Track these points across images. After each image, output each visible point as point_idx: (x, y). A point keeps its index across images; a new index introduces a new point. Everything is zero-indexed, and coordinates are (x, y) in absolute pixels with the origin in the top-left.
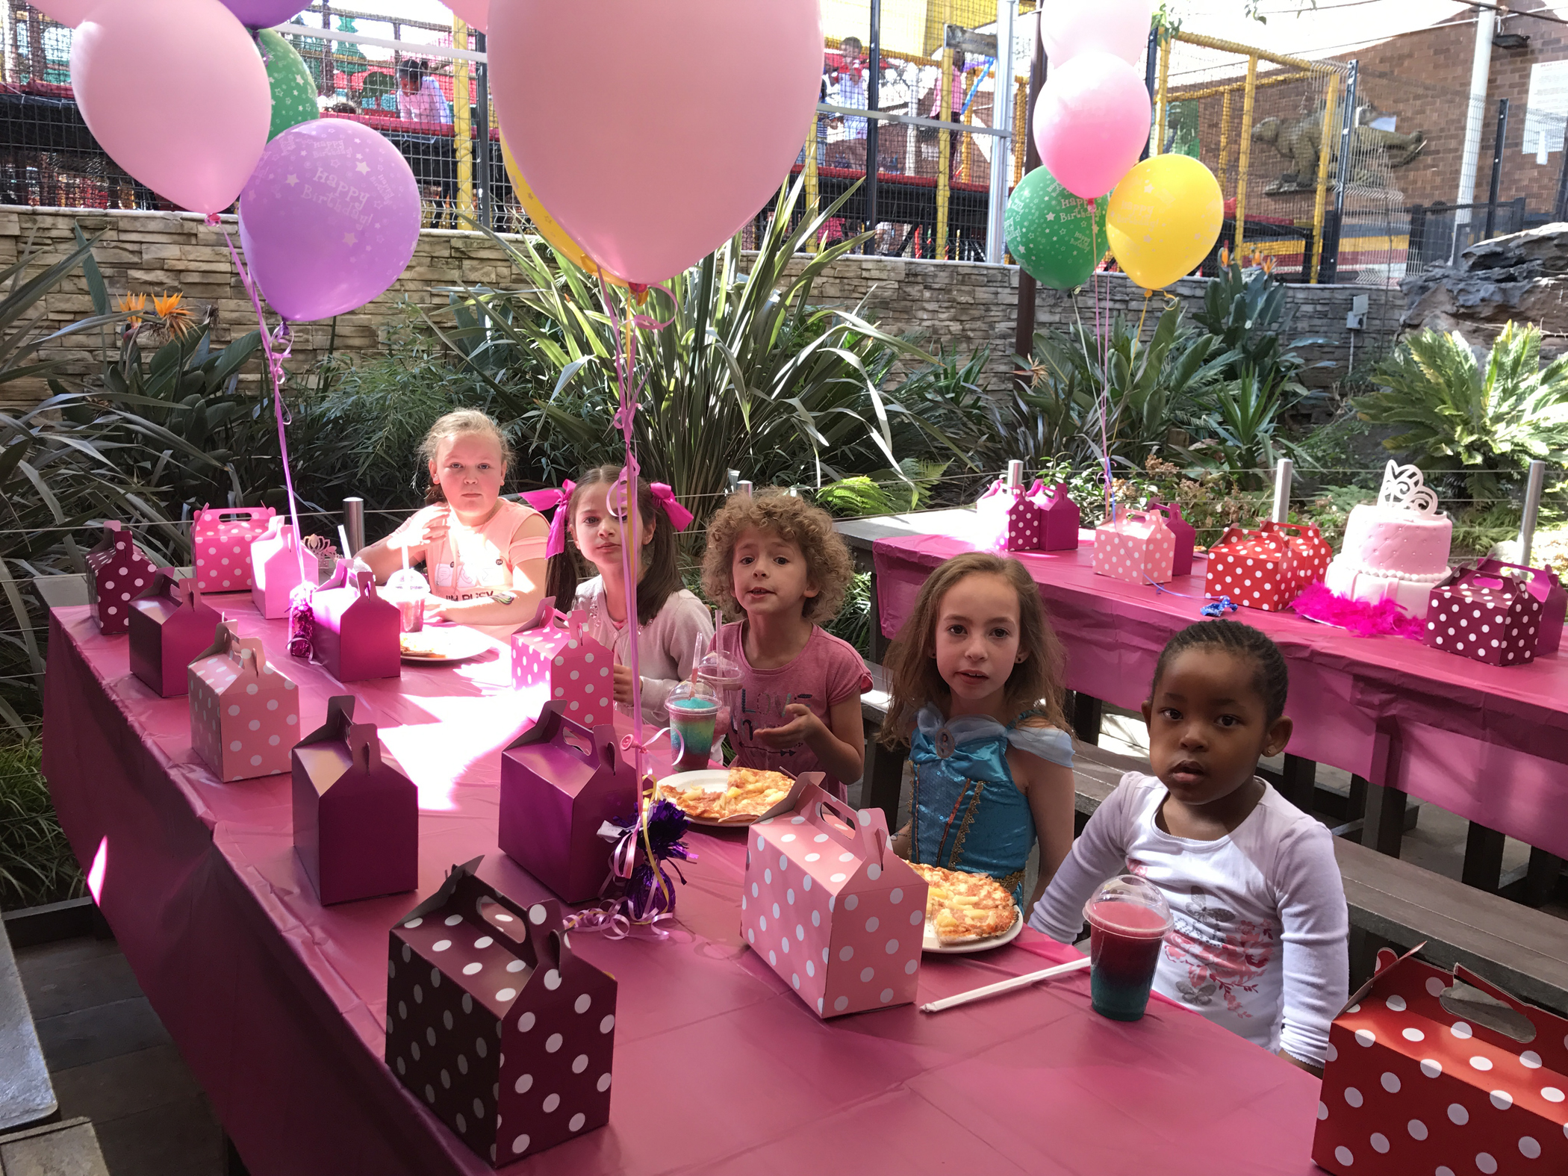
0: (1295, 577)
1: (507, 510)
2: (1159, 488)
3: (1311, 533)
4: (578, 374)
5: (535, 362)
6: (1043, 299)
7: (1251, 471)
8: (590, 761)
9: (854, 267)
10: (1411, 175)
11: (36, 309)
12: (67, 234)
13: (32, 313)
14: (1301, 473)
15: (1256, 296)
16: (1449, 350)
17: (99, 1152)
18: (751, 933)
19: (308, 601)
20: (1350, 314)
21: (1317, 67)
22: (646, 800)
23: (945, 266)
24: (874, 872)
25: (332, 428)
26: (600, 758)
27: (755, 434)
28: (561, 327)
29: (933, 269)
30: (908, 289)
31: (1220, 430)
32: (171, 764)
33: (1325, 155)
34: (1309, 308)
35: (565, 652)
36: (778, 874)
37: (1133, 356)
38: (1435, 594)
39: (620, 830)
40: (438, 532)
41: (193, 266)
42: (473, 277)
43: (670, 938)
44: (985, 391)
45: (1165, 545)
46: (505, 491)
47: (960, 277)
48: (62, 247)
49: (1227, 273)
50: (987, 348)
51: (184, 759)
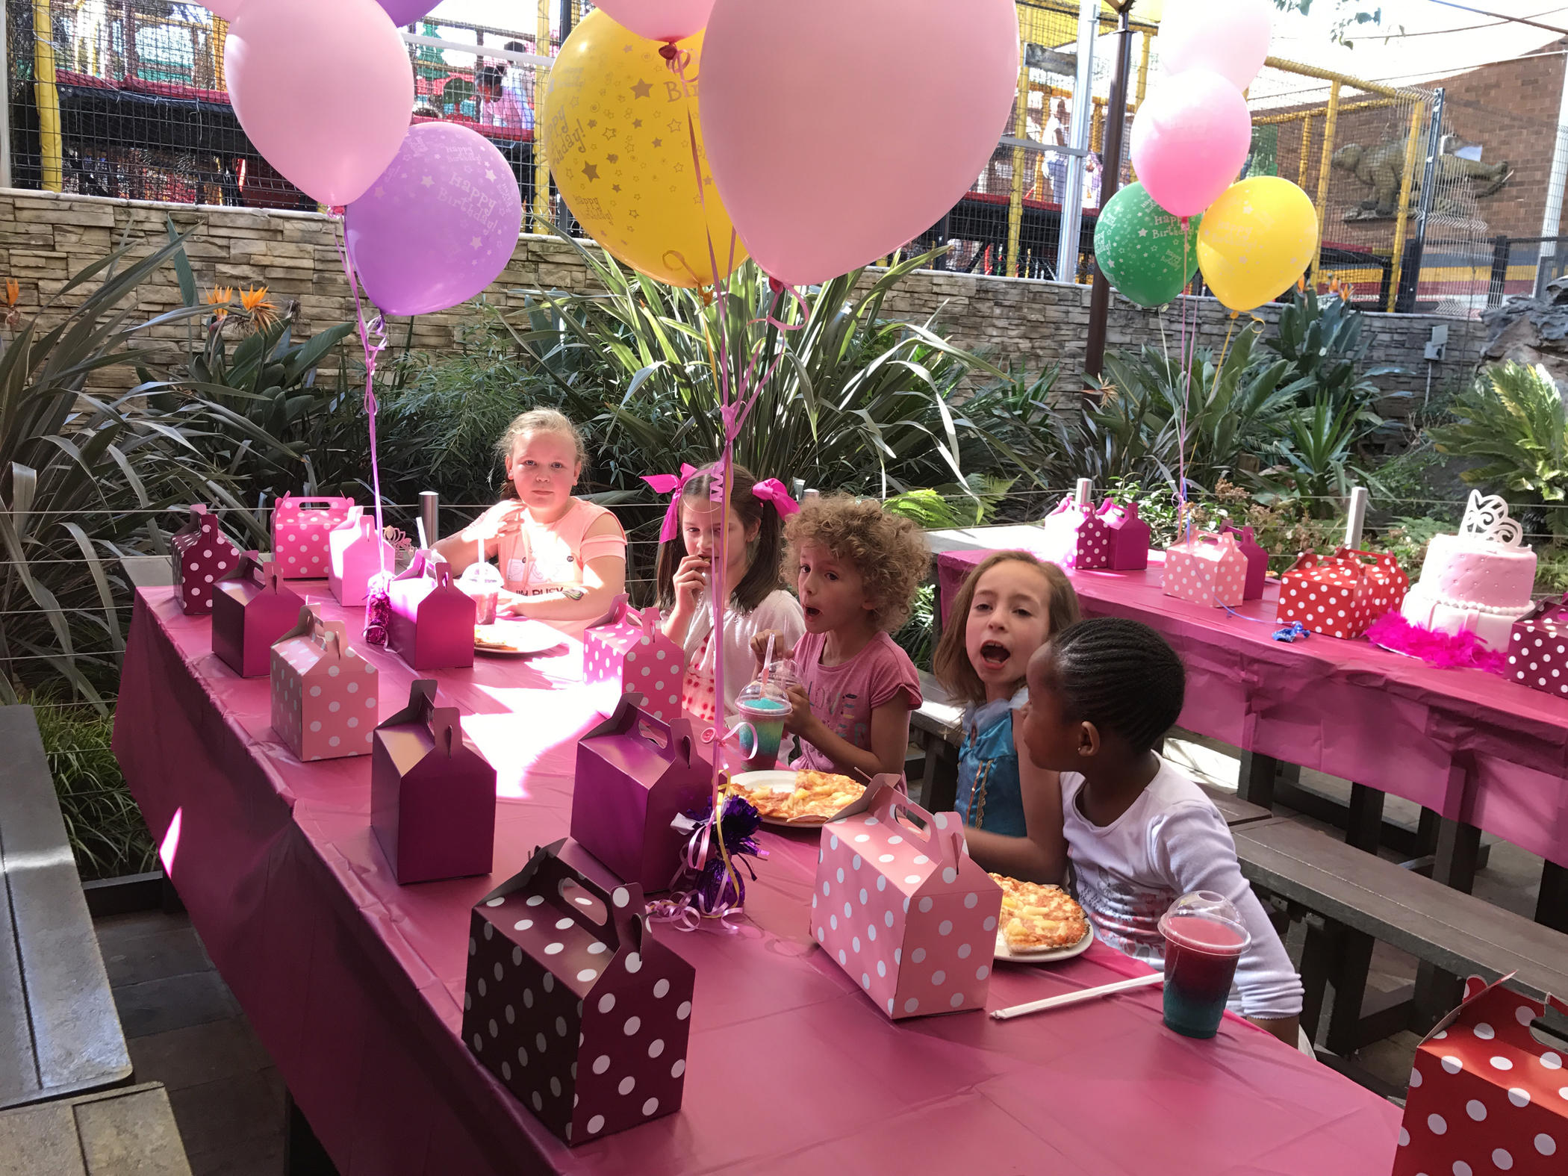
0: (1370, 605)
1: (580, 508)
2: (1229, 512)
3: (1387, 562)
4: (649, 380)
5: (606, 366)
6: (1115, 319)
7: (1322, 499)
8: (665, 754)
9: (925, 282)
10: (1495, 205)
11: (128, 299)
12: (160, 227)
13: (123, 304)
14: (1373, 502)
15: (1332, 322)
16: (1532, 383)
17: (172, 1117)
18: (820, 931)
19: (386, 589)
20: (1429, 345)
21: (1403, 94)
22: (720, 795)
23: (1016, 283)
24: (949, 875)
25: (407, 425)
26: (676, 752)
27: (821, 444)
28: (633, 332)
29: (1004, 286)
30: (978, 306)
31: (1292, 457)
32: (252, 741)
33: (1407, 183)
34: (1386, 337)
35: (637, 648)
36: (851, 873)
37: (1204, 378)
38: (1518, 627)
39: (693, 823)
40: (511, 527)
41: (278, 261)
42: (548, 280)
43: (739, 933)
44: (1053, 409)
45: (1237, 569)
46: (578, 491)
47: (1031, 295)
48: (154, 239)
49: (1303, 299)
50: (1056, 366)
51: (263, 737)
